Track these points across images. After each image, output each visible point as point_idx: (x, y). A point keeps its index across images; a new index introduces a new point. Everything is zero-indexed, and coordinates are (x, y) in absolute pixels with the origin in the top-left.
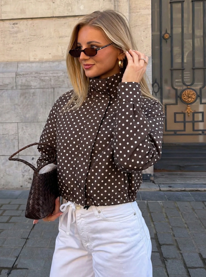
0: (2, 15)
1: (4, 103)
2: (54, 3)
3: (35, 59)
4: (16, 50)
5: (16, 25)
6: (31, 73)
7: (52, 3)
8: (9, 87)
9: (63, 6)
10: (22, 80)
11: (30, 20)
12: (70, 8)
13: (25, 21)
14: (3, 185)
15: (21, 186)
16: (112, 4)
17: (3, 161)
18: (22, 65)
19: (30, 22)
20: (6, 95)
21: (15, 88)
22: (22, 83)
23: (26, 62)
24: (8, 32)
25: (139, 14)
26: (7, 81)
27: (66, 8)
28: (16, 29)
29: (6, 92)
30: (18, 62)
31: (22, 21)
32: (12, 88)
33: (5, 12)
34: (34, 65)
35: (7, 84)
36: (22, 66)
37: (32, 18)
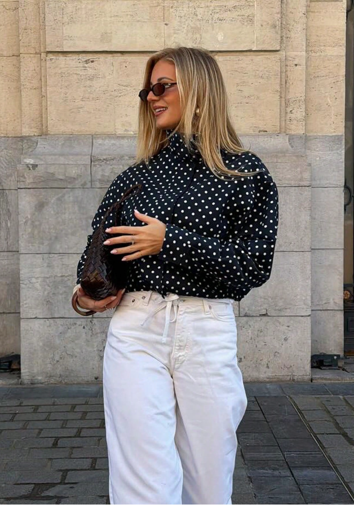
0: (65, 42)
1: (67, 216)
2: (166, 24)
3: (126, 130)
4: (89, 113)
5: (90, 64)
6: (122, 157)
7: (163, 26)
8: (78, 184)
9: (185, 31)
10: (103, 170)
11: (119, 55)
12: (198, 36)
13: (109, 56)
14: (61, 376)
15: (96, 378)
16: (277, 33)
17: (61, 329)
18: (100, 141)
19: (120, 58)
20: (71, 198)
21: (89, 185)
22: (103, 176)
23: (110, 136)
24: (75, 76)
25: (323, 54)
26: (73, 172)
27: (190, 35)
28: (90, 72)
29: (71, 194)
30: (93, 137)
31: (102, 57)
32: (83, 186)
33: (70, 38)
34: (125, 142)
35: (74, 178)
36: (100, 144)
37: (122, 53)
